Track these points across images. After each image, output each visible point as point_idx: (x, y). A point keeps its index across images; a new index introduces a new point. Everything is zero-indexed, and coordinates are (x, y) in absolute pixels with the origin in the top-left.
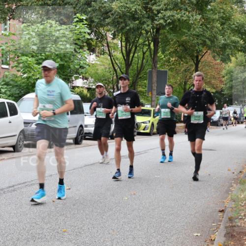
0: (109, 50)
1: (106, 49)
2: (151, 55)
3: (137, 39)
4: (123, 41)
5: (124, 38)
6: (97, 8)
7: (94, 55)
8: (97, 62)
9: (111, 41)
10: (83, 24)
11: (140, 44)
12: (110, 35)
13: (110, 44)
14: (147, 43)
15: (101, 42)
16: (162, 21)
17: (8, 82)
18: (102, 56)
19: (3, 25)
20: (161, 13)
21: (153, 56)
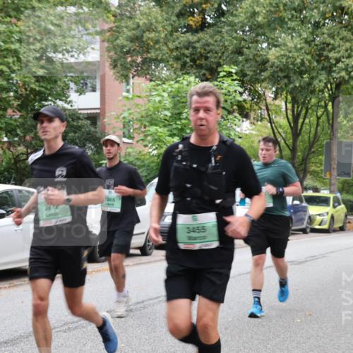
0: (269, 115)
1: (265, 113)
2: (328, 120)
3: (308, 99)
4: (288, 101)
5: (289, 98)
6: (251, 57)
7: (248, 121)
8: (252, 132)
9: (272, 103)
10: (233, 80)
11: (312, 106)
12: (270, 95)
13: (270, 107)
14: (323, 103)
15: (257, 104)
16: (343, 73)
17: (132, 162)
18: (259, 122)
19: (124, 84)
20: (343, 62)
21: (331, 122)
